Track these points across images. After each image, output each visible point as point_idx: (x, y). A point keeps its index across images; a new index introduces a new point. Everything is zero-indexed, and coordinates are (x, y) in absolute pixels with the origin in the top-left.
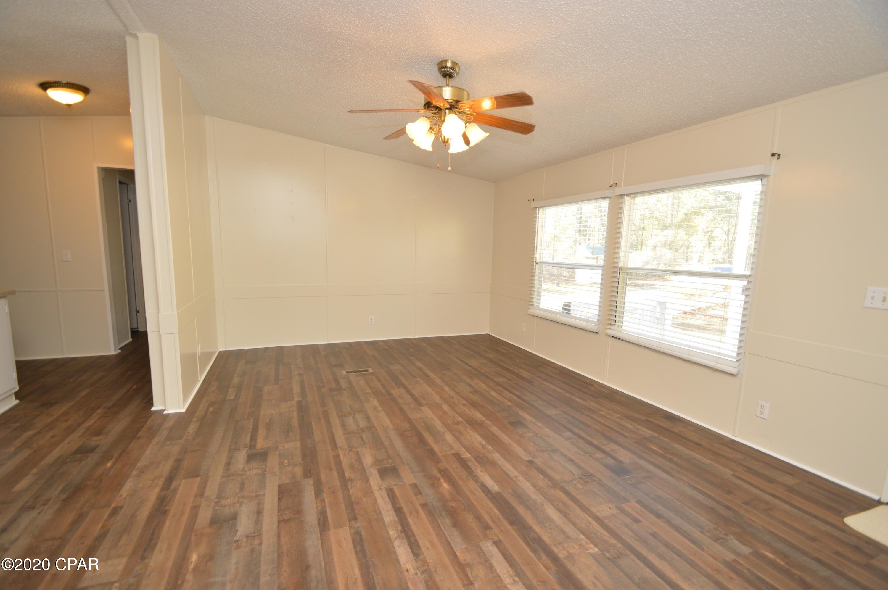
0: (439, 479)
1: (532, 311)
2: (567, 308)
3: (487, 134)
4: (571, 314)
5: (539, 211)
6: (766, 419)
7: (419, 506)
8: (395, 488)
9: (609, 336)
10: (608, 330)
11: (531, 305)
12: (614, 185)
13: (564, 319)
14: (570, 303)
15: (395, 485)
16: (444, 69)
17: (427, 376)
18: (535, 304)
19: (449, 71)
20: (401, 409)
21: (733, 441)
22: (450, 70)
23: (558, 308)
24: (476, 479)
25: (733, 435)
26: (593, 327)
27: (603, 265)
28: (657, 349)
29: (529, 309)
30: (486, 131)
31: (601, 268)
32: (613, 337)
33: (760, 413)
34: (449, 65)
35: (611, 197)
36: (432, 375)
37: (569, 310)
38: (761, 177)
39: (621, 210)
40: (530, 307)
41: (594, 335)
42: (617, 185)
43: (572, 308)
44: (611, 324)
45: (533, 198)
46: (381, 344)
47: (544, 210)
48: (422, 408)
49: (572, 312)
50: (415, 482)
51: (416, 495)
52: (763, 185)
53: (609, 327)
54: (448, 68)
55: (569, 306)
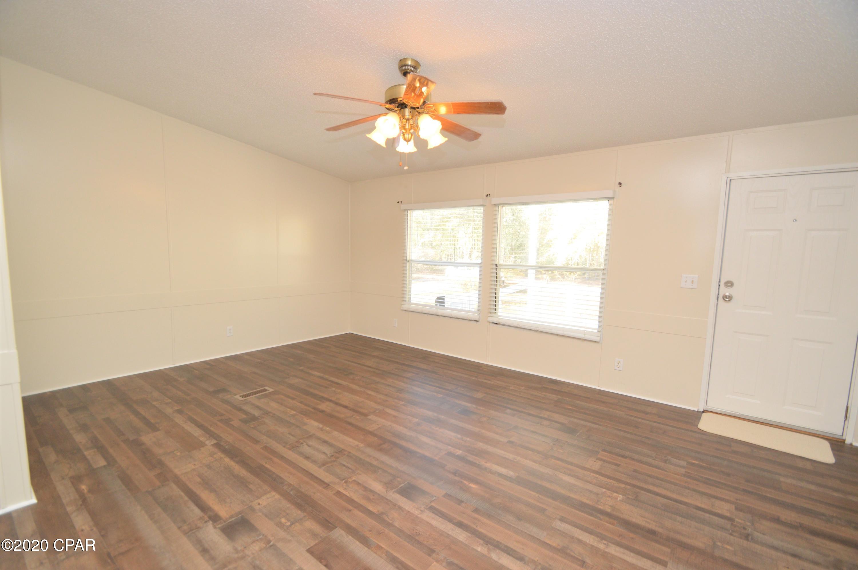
0: (462, 482)
1: (406, 306)
2: (441, 300)
3: (446, 139)
4: (445, 306)
5: (408, 213)
6: (621, 370)
7: (472, 513)
8: (433, 504)
9: (490, 322)
10: (489, 317)
11: (404, 301)
12: (488, 195)
13: (440, 311)
14: (445, 296)
15: (431, 502)
16: (405, 68)
17: (338, 384)
18: (407, 299)
19: (410, 69)
20: (350, 424)
21: (600, 390)
22: (410, 67)
23: (432, 302)
24: (491, 472)
25: (599, 387)
26: (475, 316)
27: (480, 263)
28: (536, 330)
29: (402, 304)
30: (445, 136)
31: (479, 265)
32: (493, 323)
33: (618, 367)
34: (409, 62)
35: (485, 205)
36: (344, 383)
37: (444, 303)
38: (609, 199)
39: (495, 216)
40: (403, 303)
41: (475, 323)
42: (490, 195)
43: (446, 300)
44: (490, 313)
45: (401, 201)
46: (246, 357)
47: (411, 212)
48: (369, 417)
49: (445, 304)
50: (445, 492)
51: (459, 505)
52: (610, 205)
53: (490, 315)
54: (409, 66)
55: (443, 299)
